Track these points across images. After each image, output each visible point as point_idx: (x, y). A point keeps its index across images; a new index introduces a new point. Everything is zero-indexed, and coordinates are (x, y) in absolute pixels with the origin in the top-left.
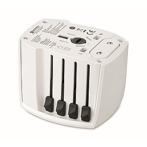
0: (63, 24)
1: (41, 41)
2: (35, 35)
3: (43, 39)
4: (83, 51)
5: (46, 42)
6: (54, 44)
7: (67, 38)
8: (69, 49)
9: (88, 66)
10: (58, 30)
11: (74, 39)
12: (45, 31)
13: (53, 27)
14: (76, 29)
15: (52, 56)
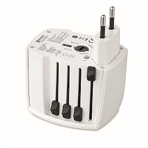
1: (46, 50)
2: (41, 44)
3: (48, 48)
4: (87, 58)
5: (51, 50)
6: (59, 52)
7: (71, 47)
8: (74, 57)
10: (62, 39)
11: (77, 47)
12: (50, 40)
13: (57, 36)
14: (78, 38)
15: (58, 63)
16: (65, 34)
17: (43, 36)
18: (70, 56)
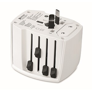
0: (40, 13)
1: (25, 24)
2: (22, 20)
3: (26, 23)
5: (28, 25)
6: (34, 27)
7: (42, 23)
8: (43, 30)
9: (55, 41)
10: (37, 18)
11: (47, 23)
12: (29, 18)
13: (34, 15)
15: (32, 35)
16: (40, 14)
17: (24, 15)
18: (41, 30)
